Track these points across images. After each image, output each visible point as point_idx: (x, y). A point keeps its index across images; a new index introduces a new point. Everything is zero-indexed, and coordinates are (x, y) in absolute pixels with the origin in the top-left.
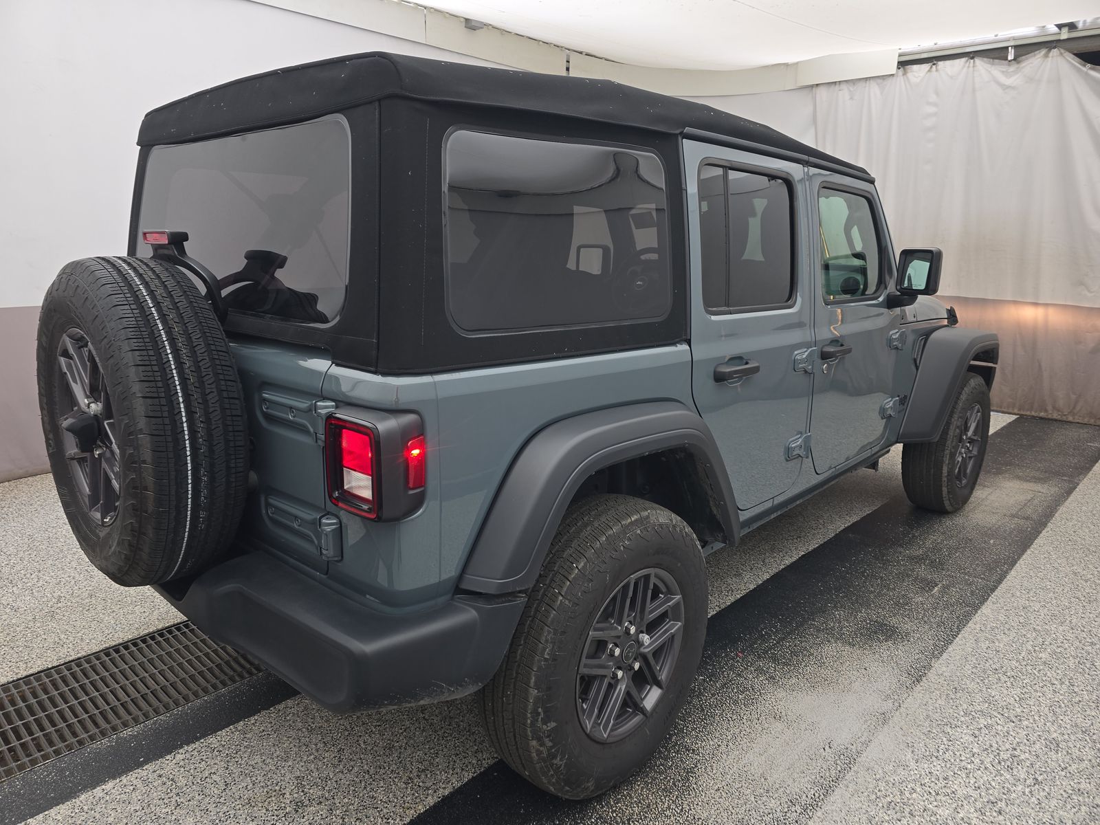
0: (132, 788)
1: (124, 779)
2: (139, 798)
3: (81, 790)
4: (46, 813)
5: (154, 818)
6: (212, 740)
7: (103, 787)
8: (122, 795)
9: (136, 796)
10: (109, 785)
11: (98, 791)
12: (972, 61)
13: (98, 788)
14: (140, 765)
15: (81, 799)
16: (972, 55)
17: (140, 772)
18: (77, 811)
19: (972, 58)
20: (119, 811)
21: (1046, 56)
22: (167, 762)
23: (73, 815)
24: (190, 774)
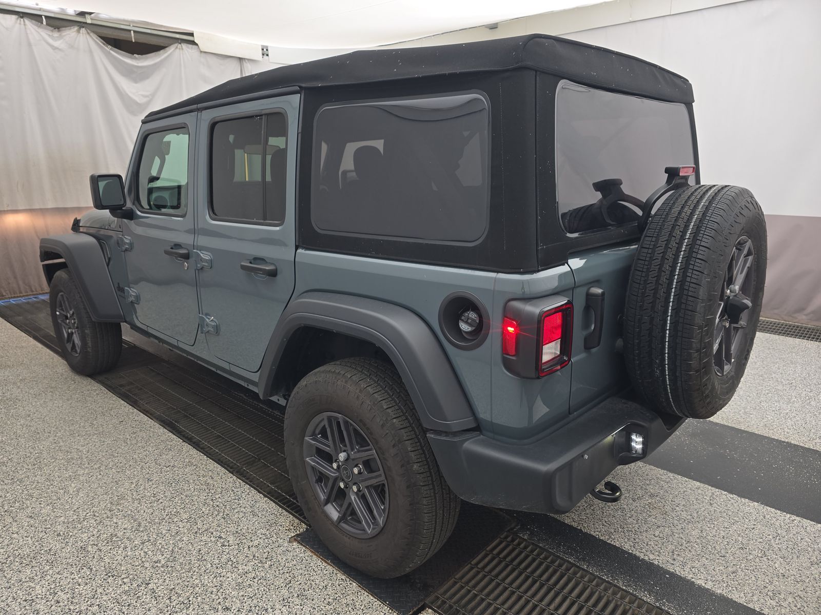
0: (693, 570)
1: (689, 577)
2: (697, 562)
3: (715, 596)
4: (745, 604)
5: (705, 549)
6: (627, 547)
7: (703, 585)
8: (702, 571)
9: (697, 564)
10: (701, 582)
11: (709, 586)
12: (22, 20)
13: (706, 587)
14: (673, 575)
15: (721, 591)
16: (22, 15)
17: (678, 571)
18: (730, 588)
19: (22, 17)
20: (713, 567)
21: (78, 31)
22: (661, 561)
23: (734, 589)
24: (662, 546)
